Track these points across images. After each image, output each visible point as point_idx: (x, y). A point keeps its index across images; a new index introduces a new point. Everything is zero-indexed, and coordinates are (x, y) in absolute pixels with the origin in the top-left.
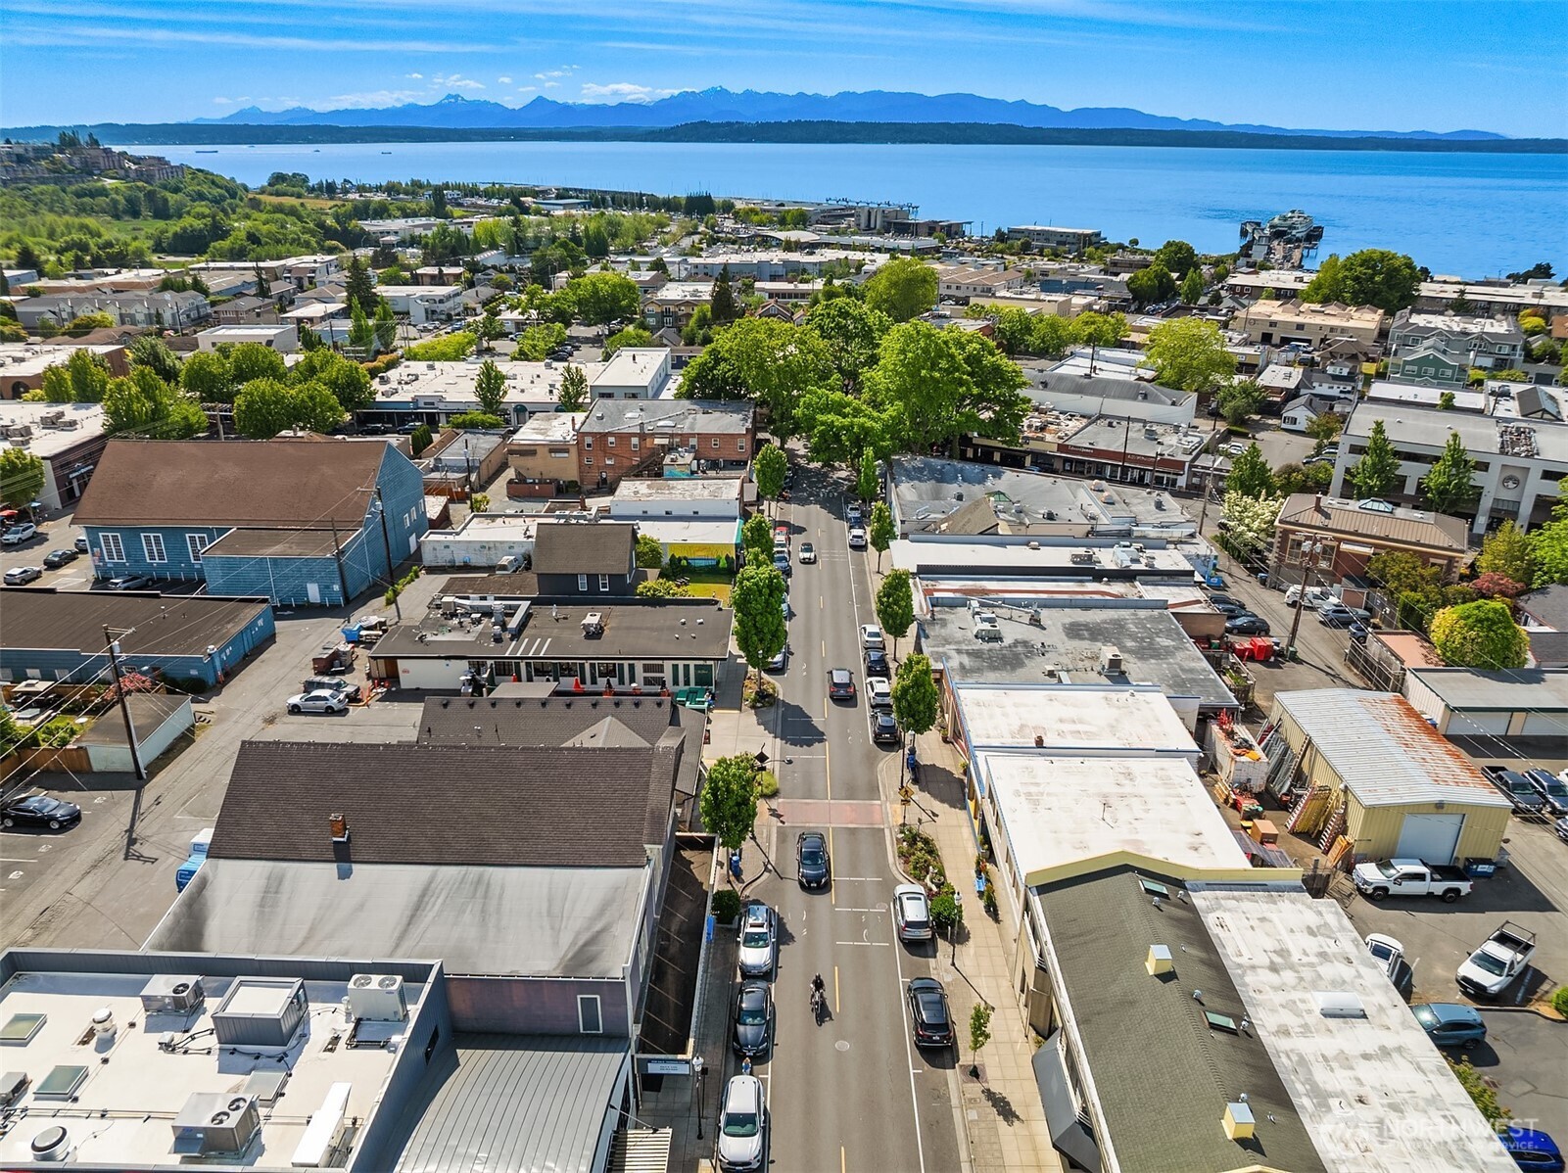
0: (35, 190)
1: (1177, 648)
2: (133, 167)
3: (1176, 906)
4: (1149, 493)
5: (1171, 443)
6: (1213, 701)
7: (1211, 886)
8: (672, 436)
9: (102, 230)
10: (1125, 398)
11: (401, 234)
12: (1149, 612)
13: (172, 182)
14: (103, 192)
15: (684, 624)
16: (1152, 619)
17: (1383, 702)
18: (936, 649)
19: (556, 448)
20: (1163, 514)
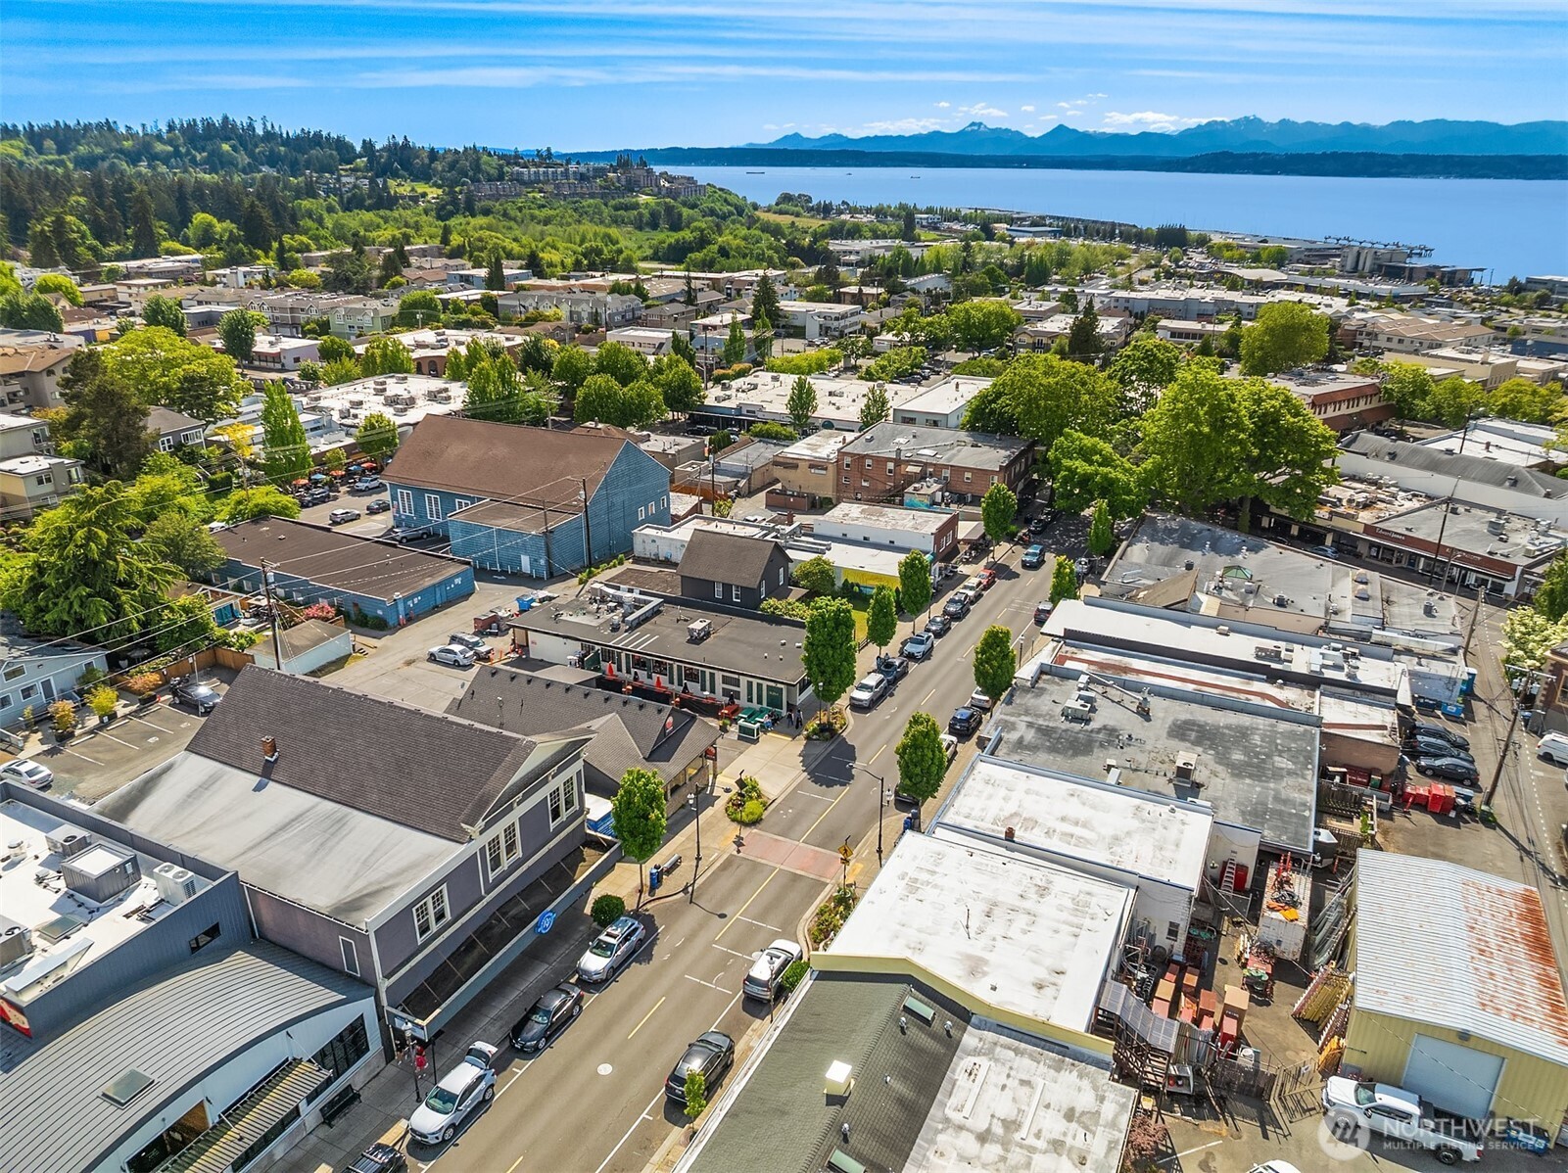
0: (584, 203)
1: (1290, 773)
2: (667, 185)
3: (934, 1036)
4: (1431, 594)
5: (1519, 541)
6: (1284, 841)
7: (1001, 1029)
8: (926, 465)
9: (620, 238)
10: (1488, 482)
11: (862, 254)
12: (1294, 727)
13: (692, 199)
14: (636, 206)
15: (784, 644)
16: (1292, 735)
17: (1501, 893)
18: (1008, 718)
19: (816, 465)
20: (1429, 620)
